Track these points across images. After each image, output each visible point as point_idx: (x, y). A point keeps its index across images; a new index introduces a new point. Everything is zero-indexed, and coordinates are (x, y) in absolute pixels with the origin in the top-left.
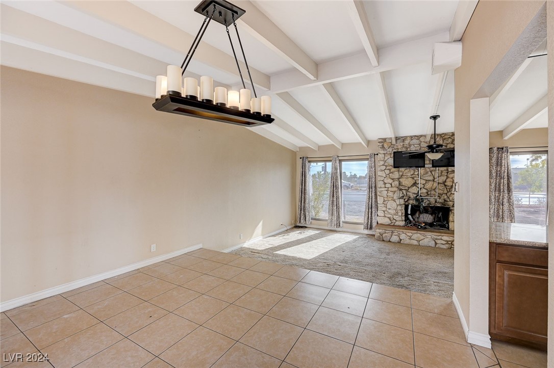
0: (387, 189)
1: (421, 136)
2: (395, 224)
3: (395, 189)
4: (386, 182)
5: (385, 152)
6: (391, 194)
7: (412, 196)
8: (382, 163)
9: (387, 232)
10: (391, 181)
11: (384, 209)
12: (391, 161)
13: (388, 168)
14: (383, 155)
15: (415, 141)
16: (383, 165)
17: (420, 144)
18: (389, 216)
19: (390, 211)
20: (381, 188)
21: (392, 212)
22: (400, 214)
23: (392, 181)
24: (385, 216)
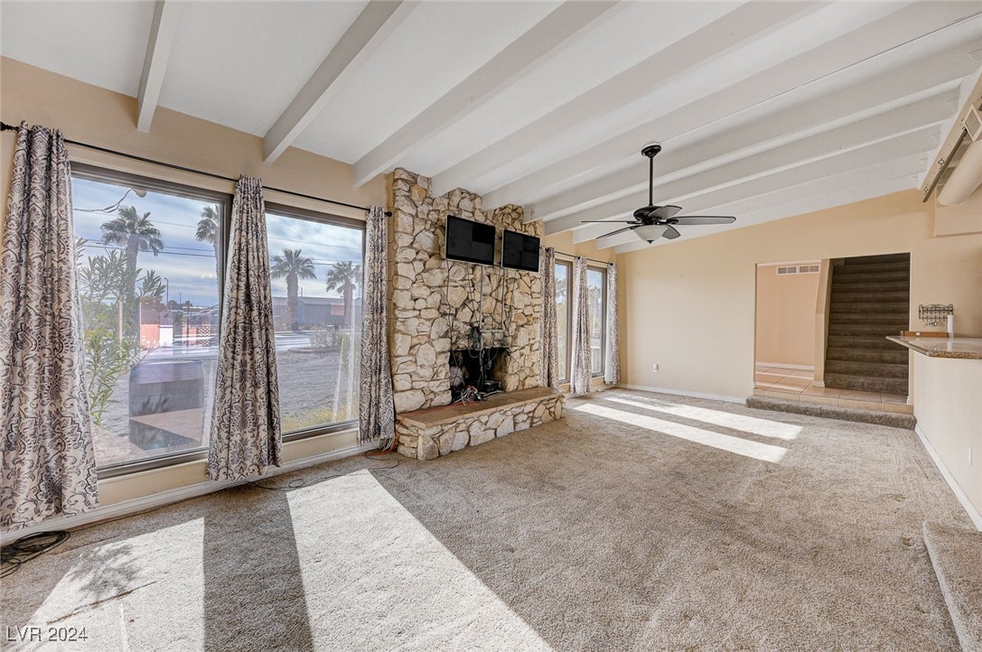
0: (417, 313)
1: (476, 196)
2: (433, 404)
3: (434, 314)
4: (416, 295)
5: (414, 212)
6: (425, 327)
7: (465, 329)
8: (408, 240)
9: (446, 428)
10: (424, 292)
11: (412, 368)
12: (426, 240)
13: (420, 256)
14: (411, 219)
15: (466, 204)
16: (408, 247)
17: (473, 213)
18: (423, 384)
19: (422, 372)
20: (404, 310)
21: (427, 373)
22: (442, 376)
23: (429, 291)
24: (412, 389)
